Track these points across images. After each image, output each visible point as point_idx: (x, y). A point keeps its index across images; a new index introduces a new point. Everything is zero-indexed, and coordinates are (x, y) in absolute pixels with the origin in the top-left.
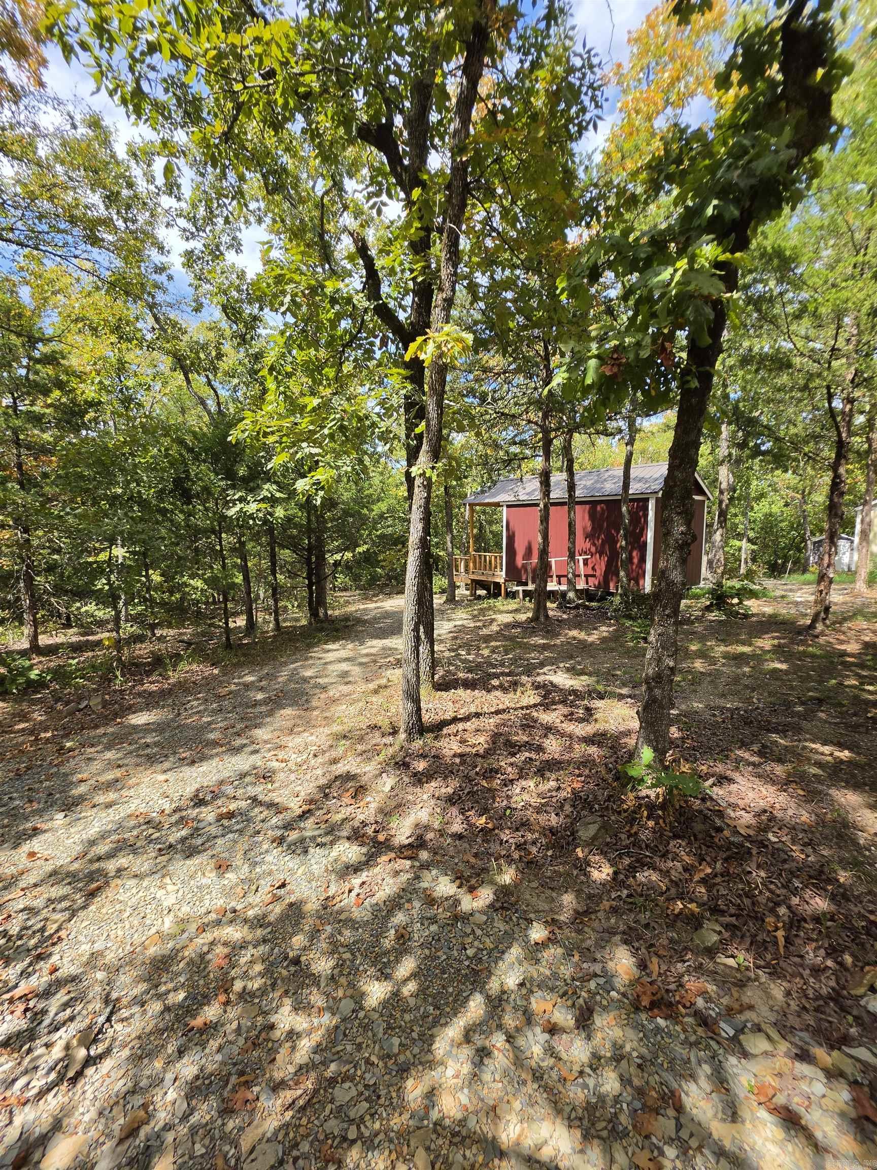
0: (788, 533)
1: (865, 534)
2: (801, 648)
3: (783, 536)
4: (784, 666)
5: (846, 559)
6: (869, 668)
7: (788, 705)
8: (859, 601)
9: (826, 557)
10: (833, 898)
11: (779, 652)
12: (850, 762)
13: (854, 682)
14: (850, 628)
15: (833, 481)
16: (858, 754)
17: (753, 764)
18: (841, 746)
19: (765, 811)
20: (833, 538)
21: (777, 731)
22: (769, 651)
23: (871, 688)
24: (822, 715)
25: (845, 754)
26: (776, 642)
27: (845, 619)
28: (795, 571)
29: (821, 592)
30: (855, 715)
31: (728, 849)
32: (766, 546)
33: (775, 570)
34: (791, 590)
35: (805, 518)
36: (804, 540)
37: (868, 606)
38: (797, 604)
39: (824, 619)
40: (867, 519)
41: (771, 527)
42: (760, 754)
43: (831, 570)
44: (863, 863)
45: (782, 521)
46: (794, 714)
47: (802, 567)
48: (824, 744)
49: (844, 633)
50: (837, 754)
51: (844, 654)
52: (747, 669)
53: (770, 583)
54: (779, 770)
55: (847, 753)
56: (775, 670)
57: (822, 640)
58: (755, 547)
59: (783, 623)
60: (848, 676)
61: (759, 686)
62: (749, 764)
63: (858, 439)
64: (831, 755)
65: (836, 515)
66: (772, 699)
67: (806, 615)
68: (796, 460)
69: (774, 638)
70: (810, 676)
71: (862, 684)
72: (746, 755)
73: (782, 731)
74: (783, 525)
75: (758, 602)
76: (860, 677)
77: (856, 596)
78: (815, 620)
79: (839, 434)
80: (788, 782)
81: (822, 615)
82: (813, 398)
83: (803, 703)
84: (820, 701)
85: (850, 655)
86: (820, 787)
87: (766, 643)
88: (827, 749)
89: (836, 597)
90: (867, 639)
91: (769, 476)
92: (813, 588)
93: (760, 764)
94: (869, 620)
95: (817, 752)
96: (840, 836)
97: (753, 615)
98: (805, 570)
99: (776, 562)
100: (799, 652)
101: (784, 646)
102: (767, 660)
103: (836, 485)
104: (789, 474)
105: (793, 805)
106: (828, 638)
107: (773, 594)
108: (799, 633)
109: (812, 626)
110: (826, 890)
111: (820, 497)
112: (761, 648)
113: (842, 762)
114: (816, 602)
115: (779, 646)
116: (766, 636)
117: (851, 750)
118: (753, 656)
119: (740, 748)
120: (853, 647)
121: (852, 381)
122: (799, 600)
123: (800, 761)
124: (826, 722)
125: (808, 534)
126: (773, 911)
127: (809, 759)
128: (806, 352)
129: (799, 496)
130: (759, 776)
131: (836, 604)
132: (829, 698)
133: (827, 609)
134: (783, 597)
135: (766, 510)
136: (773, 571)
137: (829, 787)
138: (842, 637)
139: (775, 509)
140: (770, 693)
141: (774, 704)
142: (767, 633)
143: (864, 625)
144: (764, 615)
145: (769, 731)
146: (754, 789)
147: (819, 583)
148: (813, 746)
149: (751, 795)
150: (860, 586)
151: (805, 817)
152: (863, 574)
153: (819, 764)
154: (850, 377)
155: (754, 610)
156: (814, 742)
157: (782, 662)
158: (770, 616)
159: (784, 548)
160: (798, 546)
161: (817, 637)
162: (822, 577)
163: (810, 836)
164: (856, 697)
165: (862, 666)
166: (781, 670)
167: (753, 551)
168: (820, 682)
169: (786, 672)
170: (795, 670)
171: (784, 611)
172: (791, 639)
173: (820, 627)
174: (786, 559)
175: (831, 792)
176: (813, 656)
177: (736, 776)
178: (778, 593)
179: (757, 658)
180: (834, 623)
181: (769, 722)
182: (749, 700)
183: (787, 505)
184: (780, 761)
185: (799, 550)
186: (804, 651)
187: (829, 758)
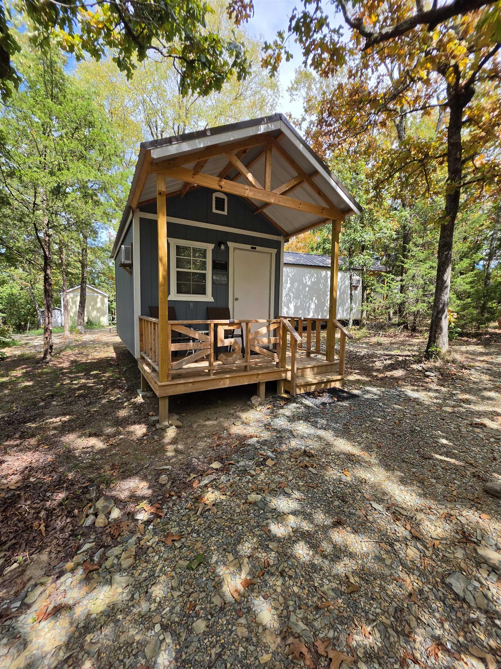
0: (26, 306)
1: (66, 307)
2: (40, 371)
3: (23, 308)
4: (31, 383)
5: (59, 321)
6: (74, 373)
7: (35, 404)
8: (67, 341)
9: (47, 318)
10: (67, 489)
11: (27, 376)
12: (70, 421)
13: (68, 381)
14: (64, 355)
15: (45, 277)
16: (73, 415)
17: (17, 445)
18: (64, 415)
19: (27, 468)
20: (49, 308)
21: (29, 421)
22: (20, 377)
23: (76, 382)
24: (54, 403)
25: (67, 418)
26: (24, 370)
27: (61, 351)
28: (33, 329)
29: (47, 338)
30: (69, 397)
31: (5, 503)
32: (13, 314)
33: (20, 328)
34: (31, 339)
35: (34, 297)
36: (36, 310)
37: (72, 343)
38: (35, 346)
39: (50, 353)
40: (66, 299)
41: (14, 302)
42: (21, 438)
43: (50, 326)
44: (78, 464)
45: (20, 299)
46: (39, 408)
47: (36, 325)
48: (56, 418)
49: (61, 358)
50: (63, 419)
51: (62, 368)
52: (6, 392)
53: (17, 337)
54: (33, 441)
55: (68, 417)
56: (26, 387)
57: (51, 364)
58: (5, 315)
59: (28, 359)
60: (65, 379)
61: (16, 399)
62: (13, 446)
63: (55, 257)
64: (60, 421)
65: (49, 296)
66: (26, 404)
67: (41, 352)
68: (21, 262)
69: (23, 369)
70: (46, 384)
71: (72, 381)
72: (12, 443)
73: (33, 419)
74: (22, 301)
75: (10, 349)
76: (71, 378)
77: (65, 339)
78: (45, 354)
79: (45, 252)
80: (38, 445)
81: (49, 350)
82: (27, 228)
83: (43, 400)
84: (52, 396)
85: (65, 369)
86: (56, 439)
87: (18, 372)
88: (58, 419)
89: (55, 340)
90: (72, 359)
91: (8, 270)
92: (42, 337)
93: (21, 443)
94: (72, 350)
95: (53, 423)
96: (68, 458)
97: (7, 357)
98: (38, 327)
99: (20, 324)
100: (39, 373)
101: (30, 371)
102: (20, 383)
103: (46, 279)
104: (20, 270)
105: (42, 456)
106: (53, 362)
107: (20, 343)
108: (38, 363)
109: (45, 358)
110: (63, 488)
111: (40, 286)
112: (15, 376)
113: (66, 422)
114: (45, 344)
115: (27, 372)
116: (18, 369)
117: (69, 414)
118: (11, 382)
119: (7, 440)
120: (66, 365)
121: (47, 225)
122: (36, 344)
123: (45, 431)
124: (57, 405)
125: (37, 306)
126: (38, 518)
127: (49, 428)
128: (19, 199)
129: (29, 285)
130: (21, 450)
131: (56, 344)
132: (57, 393)
133: (51, 347)
134: (26, 344)
135: (9, 291)
136: (19, 329)
137: (60, 437)
138: (61, 360)
139: (15, 291)
140: (23, 401)
141: (27, 407)
142: (18, 367)
143: (70, 352)
144: (15, 356)
145: (25, 423)
146: (18, 459)
147: (45, 333)
148: (51, 420)
149: (16, 464)
150: (67, 333)
151: (50, 458)
152: (67, 327)
153: (55, 428)
154: (46, 222)
155: (8, 355)
156: (51, 418)
157: (29, 381)
158: (19, 356)
159: (24, 315)
160: (33, 313)
161: (48, 363)
162: (46, 330)
163: (53, 466)
164: (70, 388)
165: (71, 372)
166: (29, 386)
167: (3, 317)
168: (52, 386)
169: (32, 386)
170: (38, 383)
171: (28, 352)
172: (33, 367)
173: (49, 357)
174: (26, 321)
175: (61, 439)
176: (47, 373)
177: (7, 458)
178: (23, 342)
179: (14, 382)
180: (56, 354)
181: (25, 418)
182: (10, 410)
183: (22, 289)
184: (33, 436)
185: (34, 316)
186: (42, 372)
187: (60, 423)
